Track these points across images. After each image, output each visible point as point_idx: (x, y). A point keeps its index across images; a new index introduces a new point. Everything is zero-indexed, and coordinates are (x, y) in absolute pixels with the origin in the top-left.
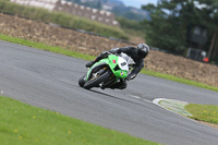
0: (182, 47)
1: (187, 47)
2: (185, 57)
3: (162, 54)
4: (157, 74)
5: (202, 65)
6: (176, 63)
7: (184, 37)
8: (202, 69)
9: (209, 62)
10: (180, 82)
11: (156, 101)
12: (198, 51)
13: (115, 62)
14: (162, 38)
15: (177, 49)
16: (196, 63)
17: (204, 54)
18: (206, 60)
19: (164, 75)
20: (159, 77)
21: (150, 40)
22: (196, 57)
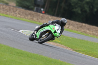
0: (32, 7)
1: (34, 6)
2: (33, 11)
3: (23, 10)
4: (21, 19)
5: (41, 14)
6: (30, 14)
7: (33, 2)
8: (42, 17)
9: (45, 13)
10: (31, 22)
11: (21, 31)
12: (39, 8)
13: (54, 29)
14: (23, 3)
15: (30, 8)
16: (39, 14)
17: (42, 9)
18: (43, 12)
19: (24, 19)
20: (22, 20)
21: (18, 4)
22: (38, 11)
